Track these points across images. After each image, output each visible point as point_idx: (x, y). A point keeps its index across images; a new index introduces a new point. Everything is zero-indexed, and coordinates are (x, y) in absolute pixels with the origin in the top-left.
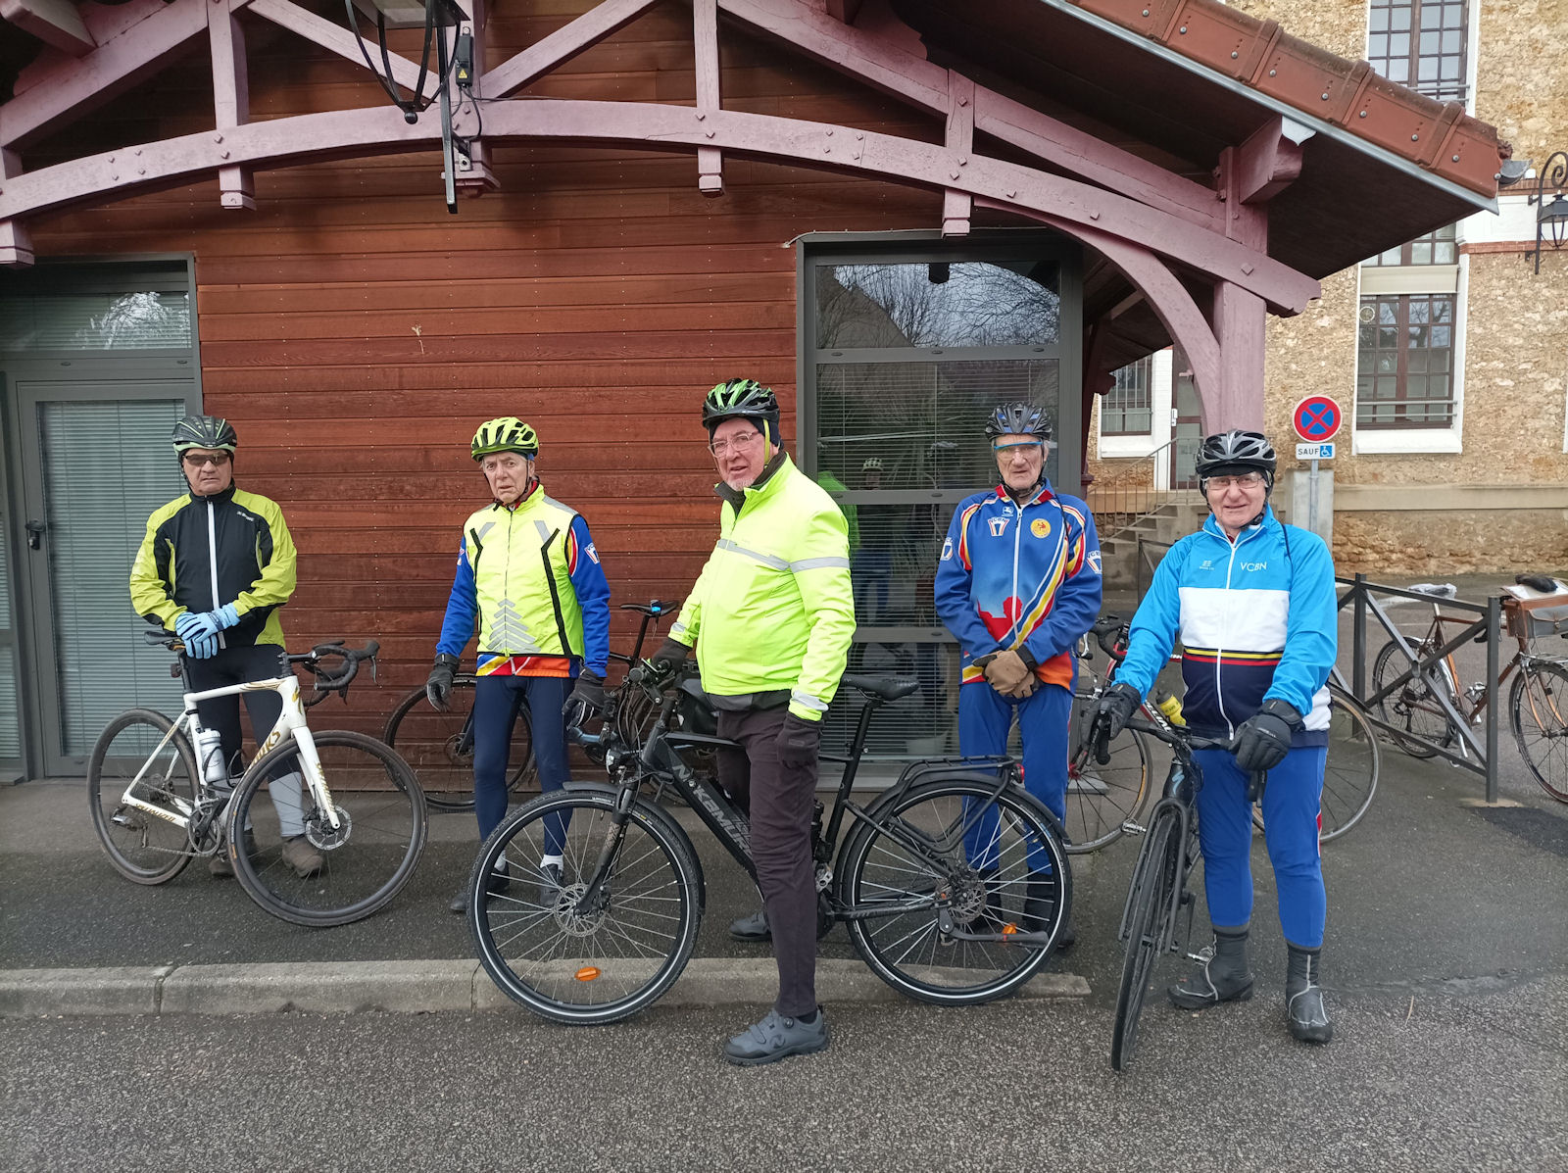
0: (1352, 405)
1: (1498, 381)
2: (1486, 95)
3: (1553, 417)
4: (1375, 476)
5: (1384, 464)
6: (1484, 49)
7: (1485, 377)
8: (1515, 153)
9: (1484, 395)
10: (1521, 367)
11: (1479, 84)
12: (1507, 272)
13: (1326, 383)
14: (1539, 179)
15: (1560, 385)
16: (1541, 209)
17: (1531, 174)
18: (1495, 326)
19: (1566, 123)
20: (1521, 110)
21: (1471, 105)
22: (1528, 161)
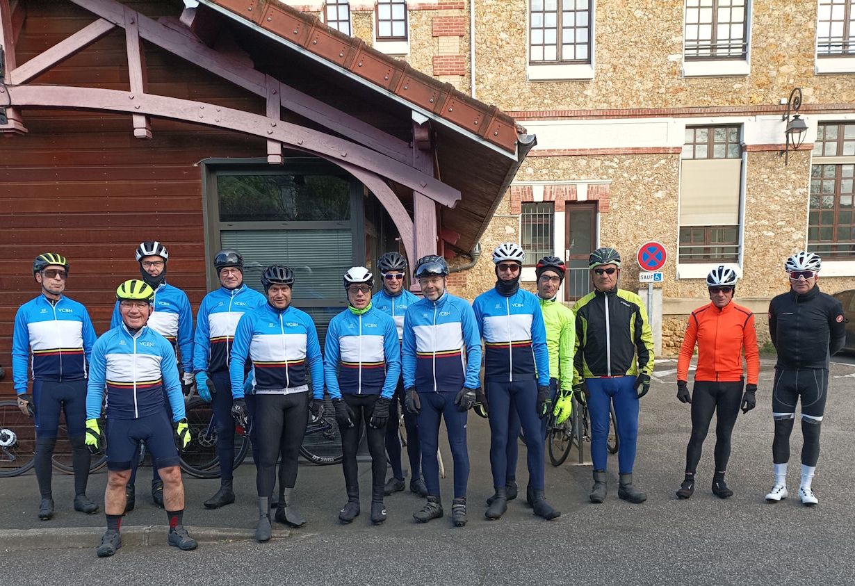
0: (675, 248)
1: (765, 232)
2: (758, 50)
4: (690, 292)
5: (696, 285)
6: (757, 20)
7: (757, 230)
8: (775, 88)
9: (756, 241)
10: (779, 224)
11: (754, 43)
12: (770, 163)
13: (660, 233)
14: (789, 104)
15: (802, 235)
16: (789, 123)
17: (784, 101)
18: (763, 198)
19: (805, 69)
20: (778, 61)
21: (749, 56)
22: (783, 93)
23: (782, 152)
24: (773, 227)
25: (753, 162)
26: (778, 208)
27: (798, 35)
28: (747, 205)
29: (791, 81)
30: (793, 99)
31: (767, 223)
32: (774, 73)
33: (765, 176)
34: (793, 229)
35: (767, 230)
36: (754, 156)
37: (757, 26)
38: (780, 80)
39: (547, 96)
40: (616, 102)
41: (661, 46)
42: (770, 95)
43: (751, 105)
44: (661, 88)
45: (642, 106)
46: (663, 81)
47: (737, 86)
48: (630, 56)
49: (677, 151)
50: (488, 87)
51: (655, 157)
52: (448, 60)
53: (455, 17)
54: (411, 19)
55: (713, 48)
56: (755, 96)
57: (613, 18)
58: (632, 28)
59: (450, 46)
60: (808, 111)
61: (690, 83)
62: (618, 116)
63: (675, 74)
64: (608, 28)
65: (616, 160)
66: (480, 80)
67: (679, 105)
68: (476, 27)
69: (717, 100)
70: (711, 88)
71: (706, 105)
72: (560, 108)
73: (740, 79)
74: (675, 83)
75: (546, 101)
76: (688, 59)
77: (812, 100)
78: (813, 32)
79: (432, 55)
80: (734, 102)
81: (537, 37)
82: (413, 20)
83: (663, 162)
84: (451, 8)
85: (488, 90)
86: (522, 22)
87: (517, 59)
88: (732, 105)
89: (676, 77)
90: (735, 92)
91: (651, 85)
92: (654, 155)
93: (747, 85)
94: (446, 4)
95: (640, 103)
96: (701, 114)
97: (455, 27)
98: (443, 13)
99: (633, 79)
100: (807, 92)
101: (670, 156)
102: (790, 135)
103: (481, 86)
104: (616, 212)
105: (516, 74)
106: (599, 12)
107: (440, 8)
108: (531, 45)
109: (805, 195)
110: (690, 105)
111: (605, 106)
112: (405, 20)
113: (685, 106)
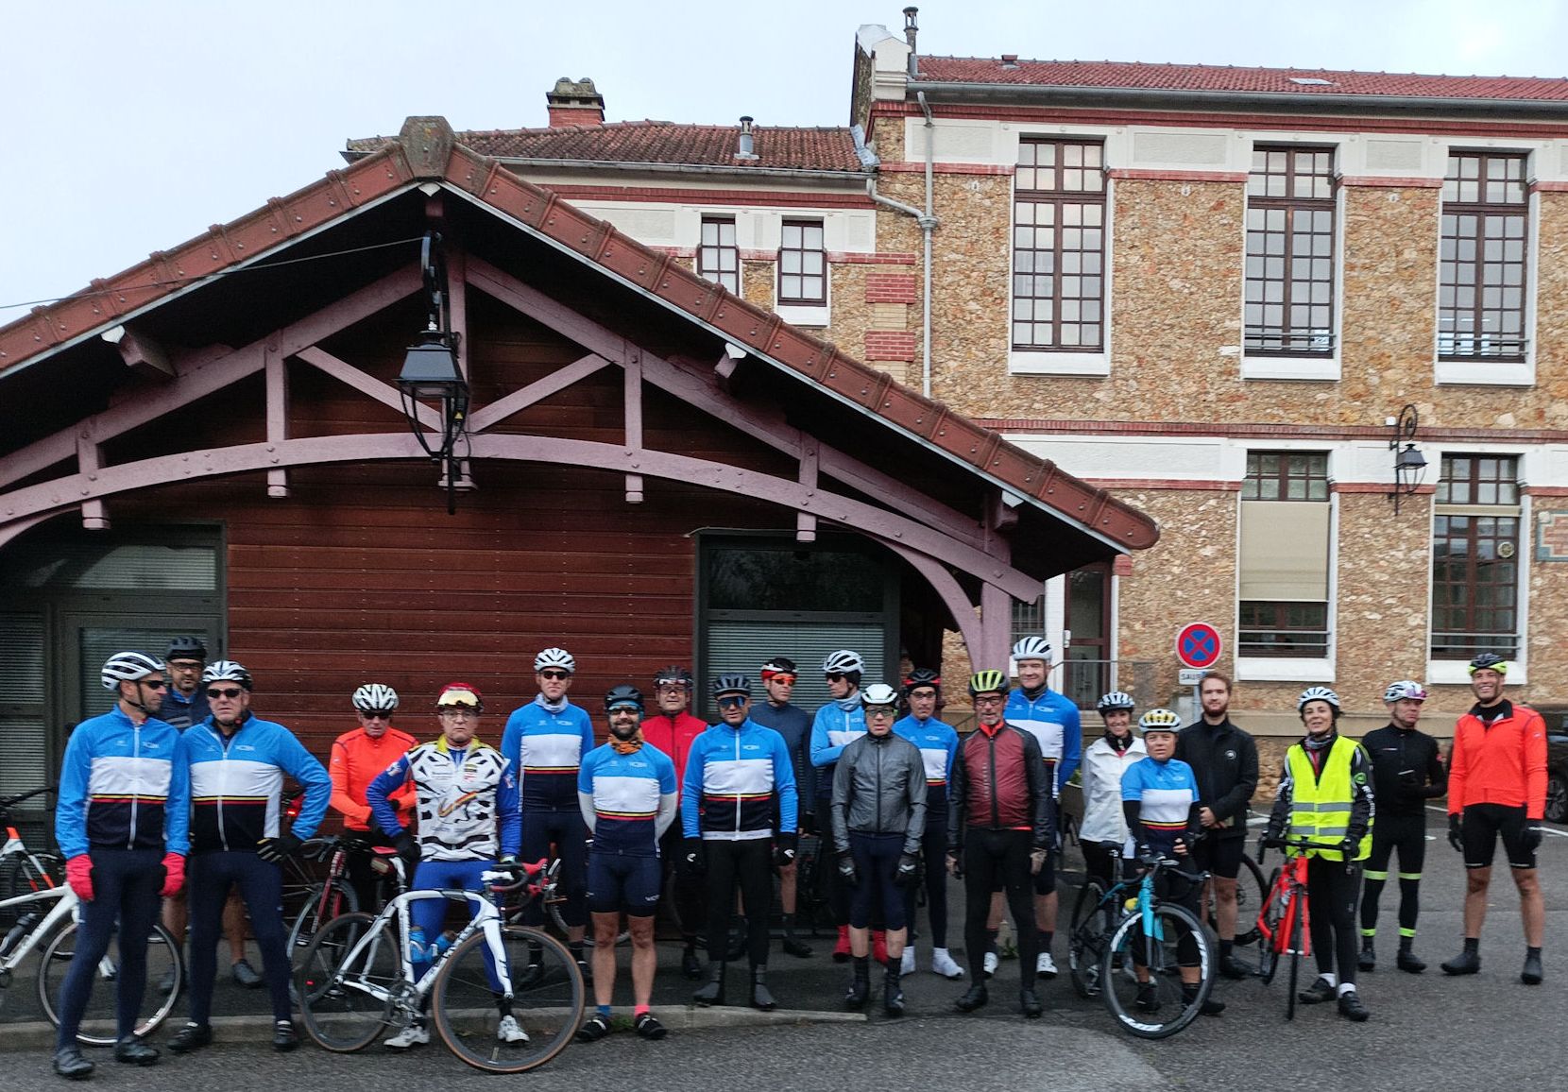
0: (1233, 632)
1: (1366, 613)
2: (1350, 345)
3: (1417, 650)
4: (1256, 701)
5: (1264, 691)
6: (1348, 302)
7: (1355, 610)
8: (1377, 401)
9: (1354, 626)
10: (1387, 602)
11: (1344, 334)
12: (1372, 511)
13: (1210, 610)
14: (1398, 426)
15: (1422, 619)
16: (1399, 455)
17: (1391, 421)
18: (1363, 562)
19: (1422, 376)
20: (1381, 361)
21: (1338, 353)
22: (1388, 409)
23: (1391, 495)
24: (1378, 607)
25: (1345, 509)
26: (1386, 578)
27: (1409, 328)
28: (1339, 572)
29: (1401, 393)
30: (1404, 419)
31: (1370, 599)
32: (1375, 380)
33: (1367, 530)
34: (1410, 611)
35: (1369, 610)
36: (1349, 500)
37: (1348, 311)
38: (1386, 392)
39: (1038, 398)
40: (1143, 412)
41: (1210, 334)
42: (1369, 412)
43: (1343, 424)
44: (1207, 393)
45: (1182, 419)
46: (1212, 384)
47: (1321, 396)
48: (1161, 346)
49: (1234, 487)
50: (948, 381)
51: (1201, 496)
52: (887, 338)
53: (901, 276)
54: (833, 275)
55: (1286, 339)
56: (1348, 412)
57: (1139, 289)
58: (1165, 306)
59: (891, 318)
60: (1427, 437)
61: (1254, 387)
62: (1146, 433)
63: (1231, 375)
64: (1130, 303)
65: (1142, 497)
66: (937, 370)
67: (1237, 420)
68: (932, 291)
69: (1292, 416)
70: (1284, 397)
71: (1275, 421)
72: (1058, 416)
73: (1327, 386)
74: (1229, 387)
75: (1036, 406)
76: (1249, 353)
77: (1431, 422)
78: (1429, 323)
79: (864, 329)
80: (1317, 419)
81: (1024, 310)
82: (836, 277)
83: (1213, 502)
84: (895, 262)
85: (949, 386)
86: (1000, 288)
87: (993, 342)
88: (1314, 423)
89: (1231, 378)
90: (1318, 405)
91: (1194, 389)
92: (1200, 492)
93: (1336, 394)
94: (887, 256)
95: (1177, 414)
96: (1269, 435)
97: (900, 291)
98: (882, 269)
99: (1167, 378)
100: (1424, 409)
101: (1223, 496)
102: (1401, 471)
103: (938, 379)
104: (1142, 575)
105: (991, 363)
106: (1118, 280)
107: (878, 262)
108: (1014, 321)
109: (1424, 561)
110: (1252, 421)
111: (1124, 416)
112: (824, 276)
113: (1246, 422)
